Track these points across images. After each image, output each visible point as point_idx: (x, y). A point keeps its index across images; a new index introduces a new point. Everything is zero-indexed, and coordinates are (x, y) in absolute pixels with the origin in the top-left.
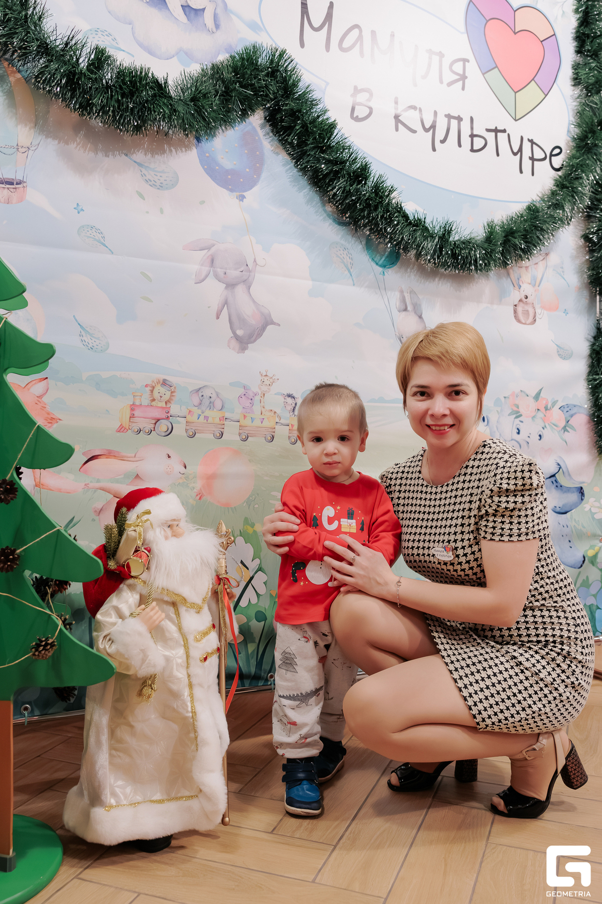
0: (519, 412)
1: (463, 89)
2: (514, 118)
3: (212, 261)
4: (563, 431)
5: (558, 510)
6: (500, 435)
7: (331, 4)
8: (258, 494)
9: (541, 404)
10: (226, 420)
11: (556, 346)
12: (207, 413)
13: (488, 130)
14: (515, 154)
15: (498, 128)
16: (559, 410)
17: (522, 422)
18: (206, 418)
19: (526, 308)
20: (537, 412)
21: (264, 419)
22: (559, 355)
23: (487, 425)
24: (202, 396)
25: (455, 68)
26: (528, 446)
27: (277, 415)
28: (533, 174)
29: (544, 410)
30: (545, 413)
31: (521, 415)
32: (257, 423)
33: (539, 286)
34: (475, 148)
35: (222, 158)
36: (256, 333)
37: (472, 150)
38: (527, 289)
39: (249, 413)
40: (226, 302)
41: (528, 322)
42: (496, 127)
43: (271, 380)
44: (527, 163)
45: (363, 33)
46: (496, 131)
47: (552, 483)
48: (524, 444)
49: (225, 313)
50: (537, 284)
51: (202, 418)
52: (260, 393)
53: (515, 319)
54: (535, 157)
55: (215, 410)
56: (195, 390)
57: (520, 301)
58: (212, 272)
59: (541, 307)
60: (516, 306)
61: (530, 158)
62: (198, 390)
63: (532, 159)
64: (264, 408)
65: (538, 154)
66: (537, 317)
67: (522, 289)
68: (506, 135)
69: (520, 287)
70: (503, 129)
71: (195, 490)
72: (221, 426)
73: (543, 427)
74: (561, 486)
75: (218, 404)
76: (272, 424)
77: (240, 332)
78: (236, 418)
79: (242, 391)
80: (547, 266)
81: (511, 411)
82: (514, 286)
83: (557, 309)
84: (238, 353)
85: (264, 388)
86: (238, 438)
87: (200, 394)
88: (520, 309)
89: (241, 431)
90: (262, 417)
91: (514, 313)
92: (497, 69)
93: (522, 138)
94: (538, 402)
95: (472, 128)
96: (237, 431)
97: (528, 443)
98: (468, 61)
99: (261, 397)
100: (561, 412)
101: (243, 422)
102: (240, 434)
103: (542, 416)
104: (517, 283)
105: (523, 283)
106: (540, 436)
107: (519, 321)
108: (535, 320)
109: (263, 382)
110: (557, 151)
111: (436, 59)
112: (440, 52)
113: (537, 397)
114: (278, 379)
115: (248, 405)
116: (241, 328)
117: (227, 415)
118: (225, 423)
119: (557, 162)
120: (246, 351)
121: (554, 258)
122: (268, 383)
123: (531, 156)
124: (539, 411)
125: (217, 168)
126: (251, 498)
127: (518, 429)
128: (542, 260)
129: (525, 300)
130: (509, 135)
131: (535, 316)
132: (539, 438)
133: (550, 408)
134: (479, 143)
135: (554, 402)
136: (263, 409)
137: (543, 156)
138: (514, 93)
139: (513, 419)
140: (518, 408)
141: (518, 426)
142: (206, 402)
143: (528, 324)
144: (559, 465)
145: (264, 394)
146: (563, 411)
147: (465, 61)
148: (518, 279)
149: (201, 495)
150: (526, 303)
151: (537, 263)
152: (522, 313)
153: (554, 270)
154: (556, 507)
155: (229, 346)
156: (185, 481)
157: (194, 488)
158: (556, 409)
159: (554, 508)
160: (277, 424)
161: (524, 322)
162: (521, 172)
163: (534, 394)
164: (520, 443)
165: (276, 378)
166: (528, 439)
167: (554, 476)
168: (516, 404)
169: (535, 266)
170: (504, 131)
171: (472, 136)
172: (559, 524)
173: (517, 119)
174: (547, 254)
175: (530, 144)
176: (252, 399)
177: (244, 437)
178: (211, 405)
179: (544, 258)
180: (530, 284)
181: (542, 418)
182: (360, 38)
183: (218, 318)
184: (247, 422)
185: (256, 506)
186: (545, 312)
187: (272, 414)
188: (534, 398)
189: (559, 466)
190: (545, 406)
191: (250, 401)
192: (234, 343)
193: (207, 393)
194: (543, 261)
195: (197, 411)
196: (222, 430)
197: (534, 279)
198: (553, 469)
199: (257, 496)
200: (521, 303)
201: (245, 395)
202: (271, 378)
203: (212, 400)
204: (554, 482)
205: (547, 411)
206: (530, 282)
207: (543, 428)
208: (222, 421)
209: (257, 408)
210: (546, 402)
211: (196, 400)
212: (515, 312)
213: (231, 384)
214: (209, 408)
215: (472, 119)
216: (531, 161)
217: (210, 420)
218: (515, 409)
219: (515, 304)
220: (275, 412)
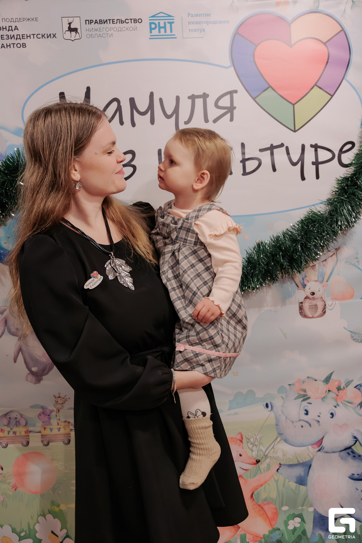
0: (307, 395)
1: (232, 119)
2: (293, 129)
3: (6, 322)
4: (359, 407)
5: (356, 476)
6: (286, 417)
7: (88, 89)
8: (61, 483)
9: (333, 385)
10: (31, 432)
11: (349, 332)
12: (15, 429)
13: (261, 150)
14: (294, 164)
15: (274, 145)
16: (355, 389)
17: (310, 403)
18: (15, 433)
19: (314, 302)
20: (328, 393)
21: (60, 428)
22: (354, 340)
23: (271, 410)
24: (10, 418)
25: (220, 104)
26: (319, 425)
27: (71, 424)
28: (318, 177)
29: (336, 390)
30: (337, 392)
31: (309, 398)
32: (55, 431)
33: (327, 281)
34: (247, 171)
35: (5, 243)
36: (48, 367)
37: (245, 173)
38: (312, 286)
39: (48, 425)
40: (20, 350)
41: (315, 316)
42: (272, 145)
43: (64, 400)
44: (309, 170)
45: (121, 104)
46: (272, 148)
47: (348, 455)
48: (315, 423)
49: (20, 357)
50: (326, 279)
51: (11, 434)
52: (55, 409)
53: (301, 315)
54: (320, 160)
55: (21, 426)
56: (4, 415)
57: (307, 298)
58: (6, 330)
59: (332, 298)
60: (301, 303)
61: (313, 163)
62: (6, 415)
63: (317, 163)
64: (59, 420)
65: (323, 155)
66: (327, 309)
67: (307, 288)
68: (284, 148)
69: (304, 286)
70: (280, 144)
71: (11, 484)
72: (26, 438)
73: (335, 405)
74: (360, 456)
75: (23, 422)
76: (67, 431)
77: (34, 369)
78: (38, 429)
79: (40, 410)
80: (337, 260)
81: (297, 395)
82: (298, 287)
83: (352, 296)
84: (35, 384)
85: (59, 406)
86: (41, 444)
87: (8, 417)
88: (306, 306)
89: (43, 439)
90: (59, 427)
91: (300, 310)
92: (270, 88)
93: (303, 147)
94: (329, 384)
95: (243, 153)
96: (40, 439)
97: (319, 422)
98: (236, 92)
99: (57, 413)
100: (357, 390)
101: (44, 432)
102: (42, 441)
103: (334, 396)
104: (302, 281)
105: (308, 282)
106: (332, 414)
107: (305, 316)
108: (325, 312)
109: (57, 402)
110: (349, 146)
111: (199, 102)
112: (204, 93)
113: (327, 380)
114: (69, 398)
115: (47, 419)
116: (34, 366)
117: (31, 429)
118: (30, 434)
119: (347, 158)
120: (42, 382)
121: (346, 252)
122: (61, 402)
123: (314, 161)
124: (330, 393)
125: (2, 251)
126: (55, 487)
127: (306, 410)
128: (331, 256)
129: (311, 297)
130: (287, 148)
131: (324, 308)
132: (331, 416)
133: (344, 388)
134: (251, 165)
135: (348, 382)
136: (59, 422)
137: (330, 155)
138: (292, 106)
139: (300, 402)
140: (305, 391)
141: (306, 408)
142: (13, 422)
143: (316, 317)
144: (355, 437)
145: (59, 411)
146: (359, 389)
147: (231, 93)
148: (303, 279)
149: (16, 487)
150: (314, 299)
151: (326, 260)
152: (309, 308)
153: (346, 262)
154: (353, 474)
155: (27, 380)
156: (3, 478)
157: (10, 483)
158: (351, 387)
159: (351, 476)
160: (72, 430)
161: (311, 316)
162: (303, 178)
163: (323, 378)
164: (310, 422)
165: (67, 397)
166: (318, 419)
167: (350, 448)
168: (303, 389)
169: (324, 262)
170: (282, 145)
171: (244, 161)
172: (357, 489)
173: (296, 129)
174: (337, 249)
175: (313, 149)
176: (49, 415)
177: (46, 443)
178: (18, 424)
179: (334, 254)
180: (316, 281)
181: (333, 398)
182: (119, 109)
183: (15, 361)
184: (47, 432)
185: (60, 492)
186: (337, 302)
187: (67, 424)
188: (323, 381)
189: (356, 439)
190: (337, 386)
191: (48, 417)
192: (31, 377)
193: (13, 415)
194: (333, 257)
195: (7, 429)
196: (28, 440)
197: (322, 275)
198: (349, 442)
199: (60, 484)
200: (307, 300)
201: (43, 413)
202: (64, 398)
203: (18, 420)
204: (351, 453)
205: (340, 391)
206: (316, 279)
207: (335, 407)
208: (27, 434)
209: (54, 421)
210: (338, 383)
211: (5, 421)
212: (301, 308)
213: (31, 407)
214: (16, 425)
215: (243, 145)
216: (314, 166)
217: (18, 434)
218: (303, 393)
219: (300, 302)
220: (69, 422)
